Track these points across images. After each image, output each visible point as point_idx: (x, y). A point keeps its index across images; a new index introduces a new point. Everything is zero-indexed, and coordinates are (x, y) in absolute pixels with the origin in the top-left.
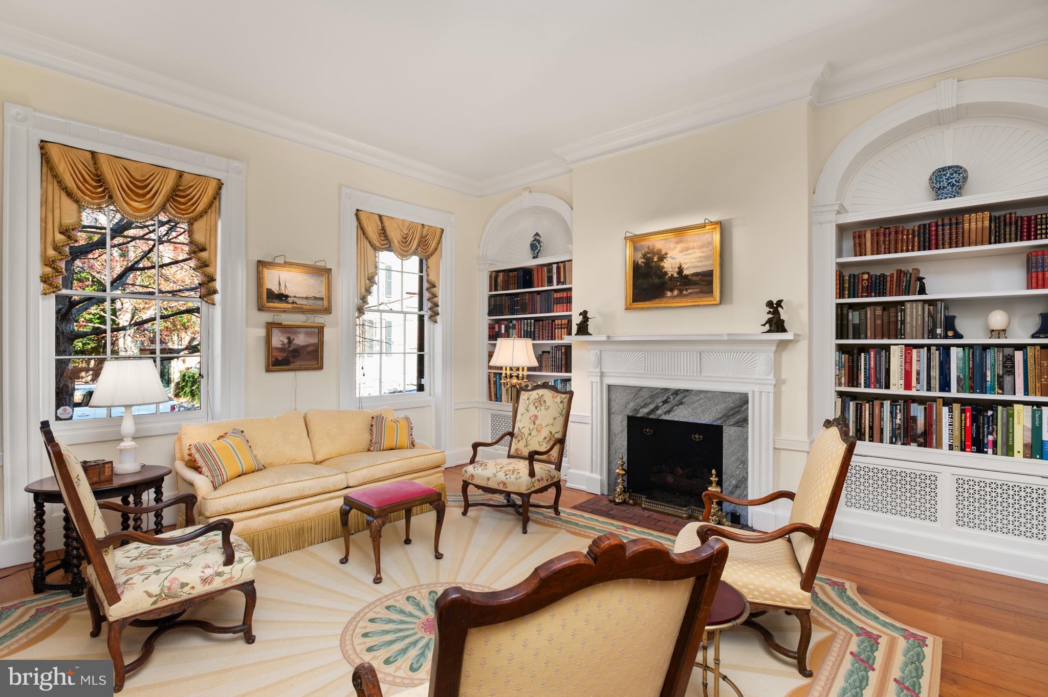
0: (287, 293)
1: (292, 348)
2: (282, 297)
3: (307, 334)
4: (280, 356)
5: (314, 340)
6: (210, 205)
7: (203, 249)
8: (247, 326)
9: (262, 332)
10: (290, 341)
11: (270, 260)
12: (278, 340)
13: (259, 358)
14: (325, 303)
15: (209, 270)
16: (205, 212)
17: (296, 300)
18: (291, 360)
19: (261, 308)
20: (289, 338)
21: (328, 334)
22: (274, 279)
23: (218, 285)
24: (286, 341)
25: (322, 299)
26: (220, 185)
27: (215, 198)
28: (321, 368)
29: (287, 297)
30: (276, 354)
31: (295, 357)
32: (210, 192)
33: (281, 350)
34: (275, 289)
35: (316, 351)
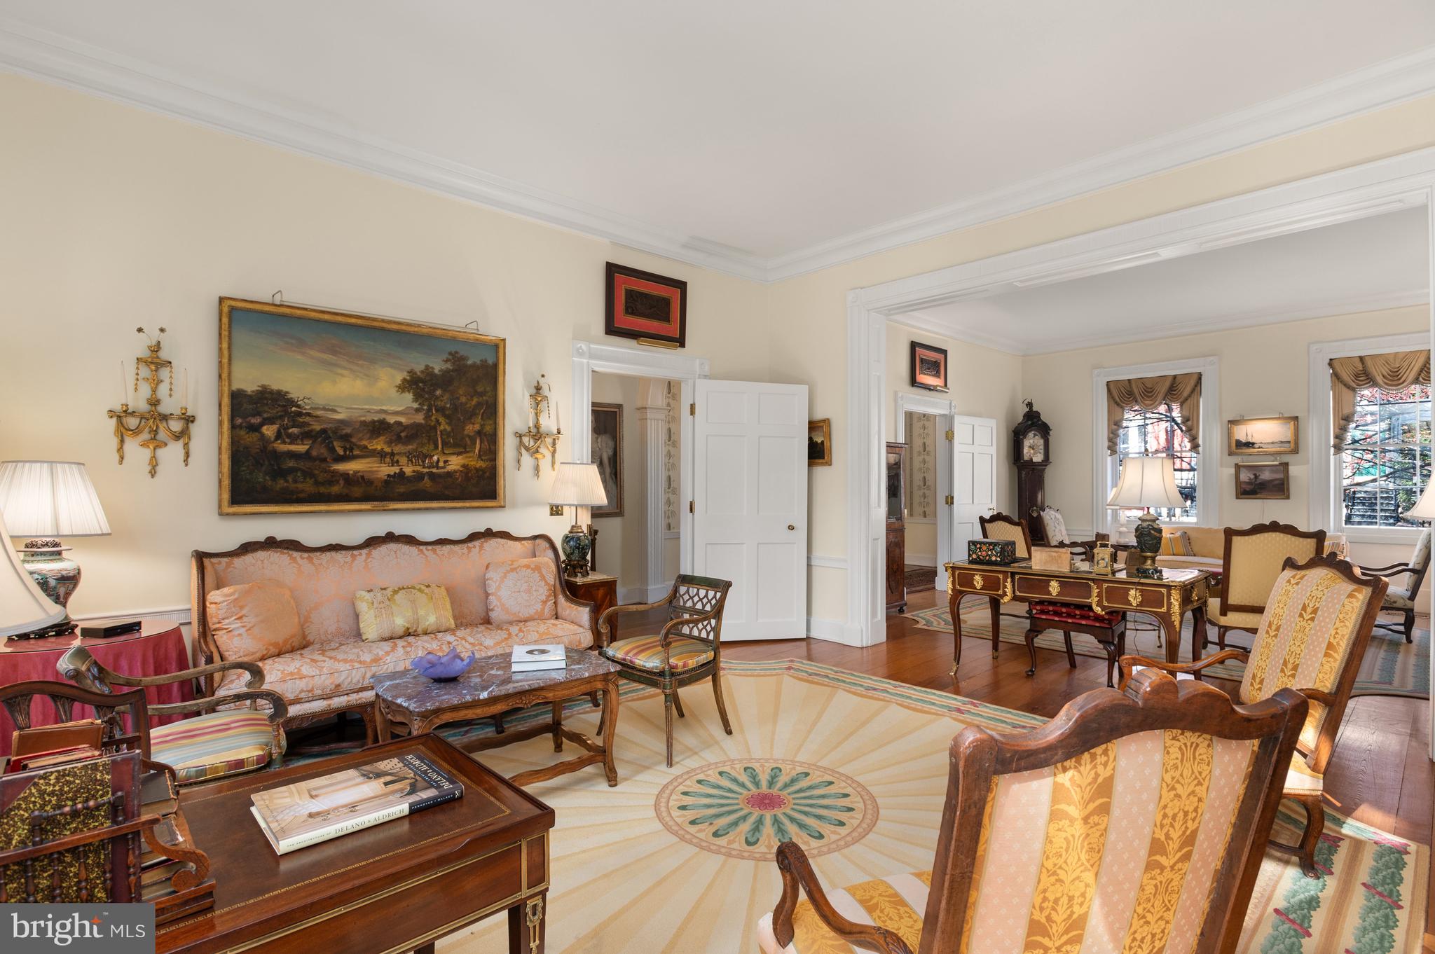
0: (1253, 441)
1: (1258, 482)
2: (1249, 445)
3: (1273, 472)
4: (1248, 488)
5: (1280, 476)
6: (1193, 391)
7: (1188, 420)
8: (1221, 466)
9: (1233, 471)
10: (1256, 477)
11: (1239, 419)
12: (1245, 476)
13: (1230, 489)
14: (1292, 445)
15: (1194, 432)
16: (1189, 396)
17: (1261, 445)
18: (1258, 491)
19: (1230, 454)
20: (1255, 475)
21: (1293, 470)
22: (1246, 432)
23: (1200, 442)
24: (1252, 477)
25: (1289, 442)
26: (1200, 376)
27: (1196, 386)
28: (1288, 498)
29: (1253, 444)
30: (1243, 486)
31: (1261, 489)
32: (1192, 383)
33: (1250, 483)
34: (1243, 440)
35: (1283, 484)
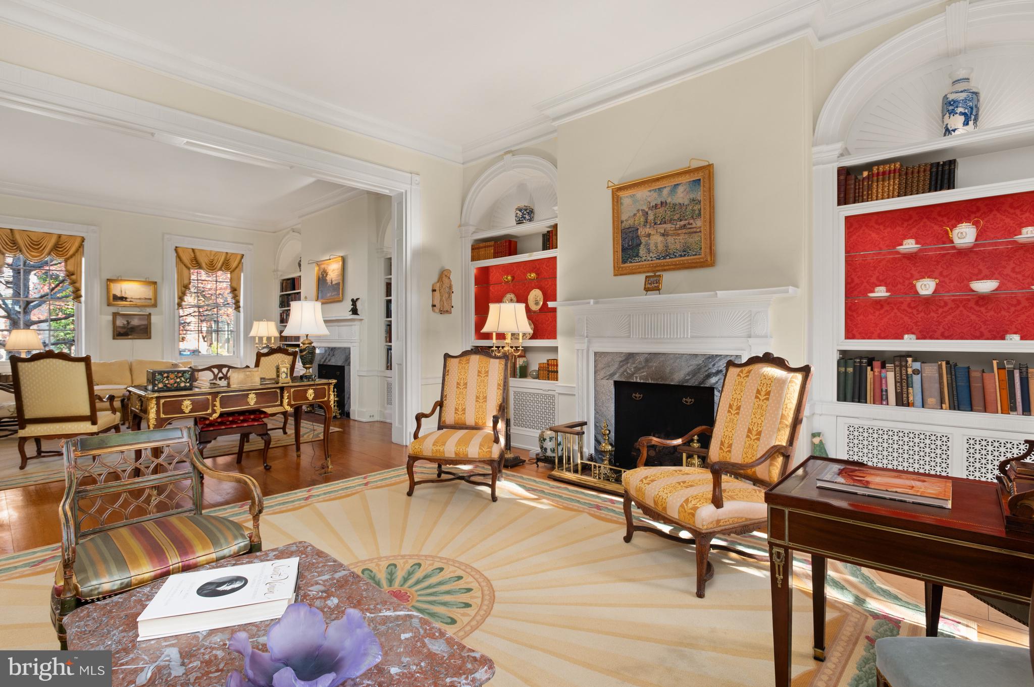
0: (126, 296)
1: (130, 326)
2: (123, 299)
3: (140, 319)
4: (122, 331)
5: (145, 322)
6: (77, 251)
7: (73, 274)
8: (101, 314)
9: (110, 318)
10: (128, 323)
11: (115, 278)
12: (120, 322)
13: (109, 332)
14: (153, 301)
15: (77, 285)
16: (73, 255)
17: (132, 300)
18: (129, 333)
19: (109, 305)
20: (127, 321)
21: (154, 319)
22: (118, 289)
23: (83, 293)
24: (126, 323)
25: (151, 299)
26: (83, 240)
27: (80, 247)
28: (150, 338)
29: (126, 298)
30: (119, 330)
31: (132, 331)
32: (77, 244)
33: (123, 327)
34: (119, 295)
35: (147, 328)
